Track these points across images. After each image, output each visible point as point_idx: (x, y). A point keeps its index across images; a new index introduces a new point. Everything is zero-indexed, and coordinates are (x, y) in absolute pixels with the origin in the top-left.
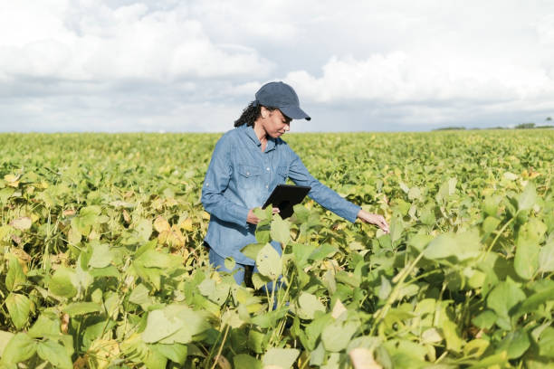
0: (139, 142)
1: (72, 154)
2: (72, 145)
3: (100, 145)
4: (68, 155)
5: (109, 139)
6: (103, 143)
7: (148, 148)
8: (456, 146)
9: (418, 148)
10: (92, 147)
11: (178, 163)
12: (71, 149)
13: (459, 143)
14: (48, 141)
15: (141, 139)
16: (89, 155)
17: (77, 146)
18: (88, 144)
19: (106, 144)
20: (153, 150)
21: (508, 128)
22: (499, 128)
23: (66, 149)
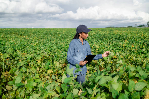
0: (27, 32)
1: (9, 35)
2: (9, 33)
3: (16, 33)
4: (7, 36)
5: (19, 31)
6: (17, 32)
7: (29, 34)
8: (112, 35)
9: (102, 35)
10: (14, 33)
11: (38, 39)
12: (8, 34)
13: (113, 34)
14: (2, 31)
15: (27, 31)
16: (13, 36)
17: (10, 33)
18: (13, 32)
19: (18, 33)
20: (30, 34)
21: (125, 27)
22: (123, 27)
23: (7, 34)
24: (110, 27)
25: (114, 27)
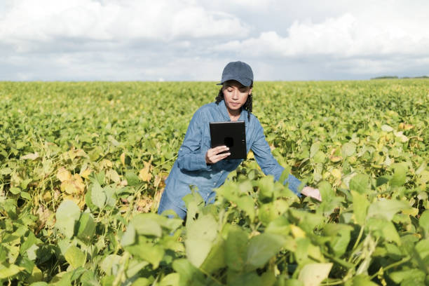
24: (385, 78)
25: (396, 77)
